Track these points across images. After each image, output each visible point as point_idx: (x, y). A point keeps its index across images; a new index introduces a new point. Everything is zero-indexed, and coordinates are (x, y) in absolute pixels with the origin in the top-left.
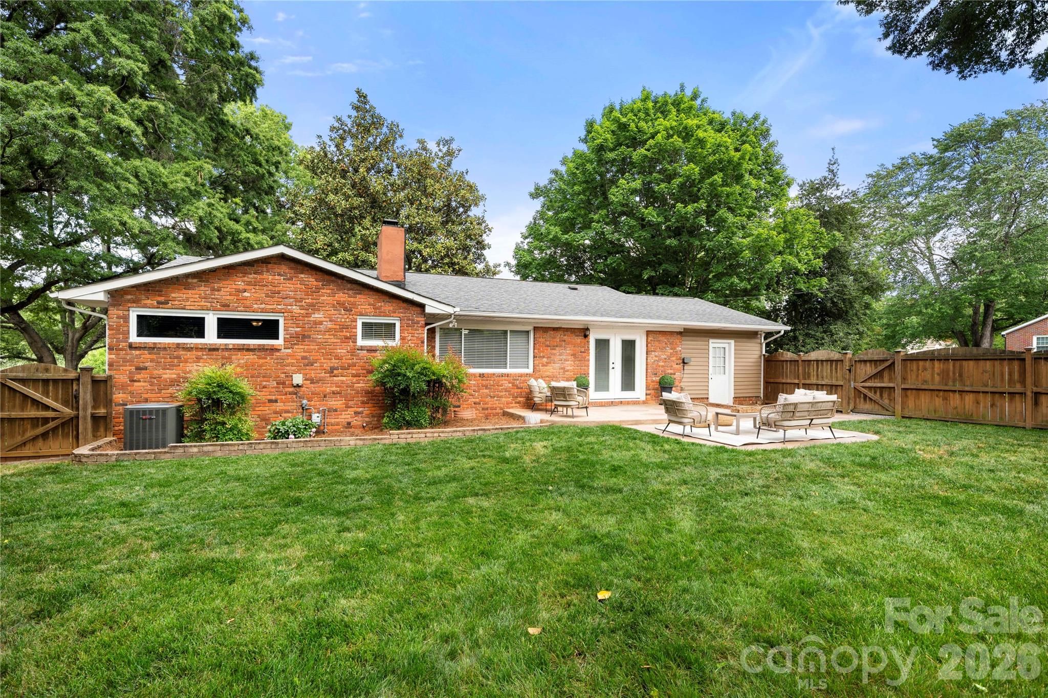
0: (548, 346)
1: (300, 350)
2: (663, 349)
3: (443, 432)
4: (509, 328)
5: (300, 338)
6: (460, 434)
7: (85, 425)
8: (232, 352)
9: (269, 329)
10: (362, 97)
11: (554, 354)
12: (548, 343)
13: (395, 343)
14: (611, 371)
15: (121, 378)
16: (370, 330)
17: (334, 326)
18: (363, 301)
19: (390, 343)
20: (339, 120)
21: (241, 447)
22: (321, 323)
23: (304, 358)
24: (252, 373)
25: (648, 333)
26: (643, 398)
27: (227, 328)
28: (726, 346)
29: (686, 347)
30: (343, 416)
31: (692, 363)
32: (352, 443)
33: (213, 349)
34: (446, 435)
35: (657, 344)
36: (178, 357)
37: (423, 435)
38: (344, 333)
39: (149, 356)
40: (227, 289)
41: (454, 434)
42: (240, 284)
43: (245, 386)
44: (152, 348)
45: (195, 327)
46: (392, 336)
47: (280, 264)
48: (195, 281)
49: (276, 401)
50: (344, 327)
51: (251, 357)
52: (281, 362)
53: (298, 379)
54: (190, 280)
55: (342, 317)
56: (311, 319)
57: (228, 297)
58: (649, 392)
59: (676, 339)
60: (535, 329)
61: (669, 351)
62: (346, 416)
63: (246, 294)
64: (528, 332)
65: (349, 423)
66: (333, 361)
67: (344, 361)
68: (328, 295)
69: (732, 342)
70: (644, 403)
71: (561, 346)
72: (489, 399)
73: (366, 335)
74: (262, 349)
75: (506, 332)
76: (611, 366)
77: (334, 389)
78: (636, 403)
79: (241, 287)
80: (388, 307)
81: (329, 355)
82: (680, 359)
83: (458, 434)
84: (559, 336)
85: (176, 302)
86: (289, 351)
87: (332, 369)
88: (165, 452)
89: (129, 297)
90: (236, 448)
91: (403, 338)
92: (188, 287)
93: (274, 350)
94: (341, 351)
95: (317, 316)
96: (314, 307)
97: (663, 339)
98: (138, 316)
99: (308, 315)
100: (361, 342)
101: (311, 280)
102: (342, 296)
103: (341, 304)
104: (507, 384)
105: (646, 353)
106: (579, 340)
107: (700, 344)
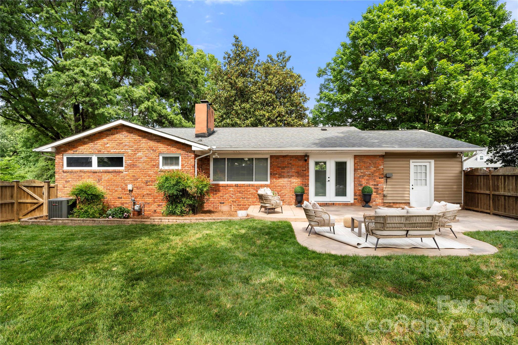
0: (279, 167)
1: (131, 172)
2: (367, 168)
3: (178, 219)
4: (254, 157)
5: (132, 166)
6: (189, 221)
7: (46, 207)
8: (103, 174)
9: (119, 162)
11: (284, 172)
12: (279, 165)
13: (180, 167)
14: (327, 183)
16: (167, 161)
17: (147, 160)
18: (162, 146)
19: (175, 168)
20: (227, 53)
21: (79, 222)
22: (141, 158)
23: (134, 176)
24: (109, 184)
25: (355, 157)
26: (352, 201)
27: (102, 162)
28: (427, 164)
29: (388, 166)
30: (152, 207)
31: (394, 177)
32: (130, 222)
33: (96, 172)
34: (180, 221)
35: (362, 164)
36: (81, 176)
37: (167, 221)
38: (152, 163)
39: (70, 176)
40: (99, 144)
41: (185, 221)
42: (105, 140)
44: (71, 172)
45: (88, 162)
46: (177, 164)
47: (122, 129)
48: (87, 140)
49: (121, 198)
50: (152, 160)
51: (110, 176)
52: (123, 179)
53: (131, 187)
54: (85, 140)
55: (151, 154)
56: (137, 156)
57: (101, 147)
58: (356, 197)
59: (379, 161)
60: (271, 157)
61: (373, 169)
63: (108, 145)
64: (267, 159)
65: (155, 211)
66: (147, 178)
67: (152, 178)
68: (145, 143)
69: (433, 161)
70: (352, 205)
71: (288, 167)
72: (241, 199)
73: (165, 164)
74: (115, 172)
75: (253, 159)
76: (327, 179)
77: (148, 192)
78: (346, 205)
79: (106, 142)
80: (174, 148)
81: (145, 174)
82: (383, 174)
83: (187, 221)
84: (287, 161)
85: (80, 151)
86: (127, 173)
87: (147, 182)
88: (49, 222)
89: (62, 149)
90: (77, 222)
91: (183, 165)
92: (85, 143)
93: (120, 172)
94: (151, 172)
95: (140, 154)
96: (138, 150)
97: (368, 161)
98: (67, 158)
99: (135, 154)
100: (161, 167)
101: (136, 137)
102: (151, 144)
103: (151, 148)
104: (252, 191)
105: (355, 170)
106: (301, 163)
107: (401, 163)
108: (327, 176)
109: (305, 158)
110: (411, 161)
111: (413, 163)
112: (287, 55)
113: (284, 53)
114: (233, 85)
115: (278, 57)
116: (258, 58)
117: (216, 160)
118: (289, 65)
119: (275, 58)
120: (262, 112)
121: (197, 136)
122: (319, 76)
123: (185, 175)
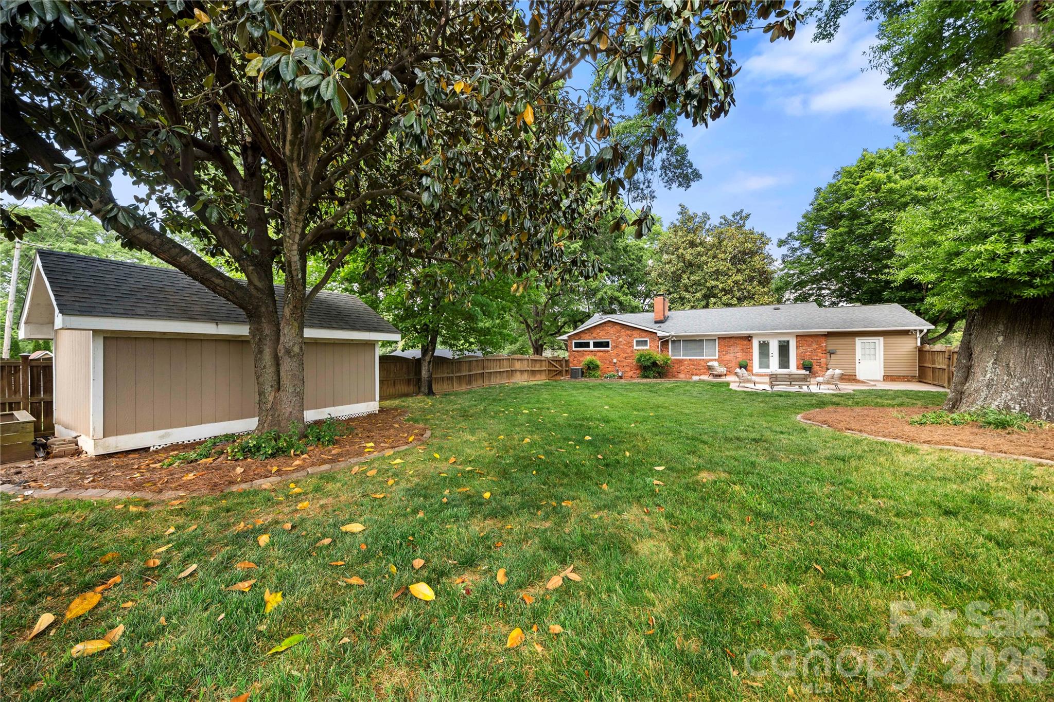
1: (615, 351)
2: (810, 345)
4: (705, 338)
5: (616, 347)
7: (564, 373)
8: (597, 352)
9: (606, 345)
10: (682, 207)
11: (732, 350)
12: (726, 344)
13: (648, 347)
14: (771, 358)
15: (571, 360)
16: (638, 343)
17: (626, 342)
18: (635, 333)
19: (645, 348)
21: (596, 380)
22: (622, 341)
23: (617, 353)
24: (601, 359)
25: (797, 336)
27: (596, 345)
28: (877, 341)
29: (832, 344)
30: (629, 373)
31: (838, 353)
33: (592, 351)
35: (804, 342)
36: (583, 354)
38: (630, 345)
39: (577, 353)
40: (596, 332)
43: (598, 363)
44: (578, 351)
45: (587, 345)
46: (646, 345)
47: (609, 323)
48: (587, 331)
49: (608, 367)
50: (629, 343)
51: (601, 354)
52: (610, 355)
53: (615, 361)
55: (629, 339)
56: (620, 340)
57: (596, 335)
59: (822, 339)
60: (719, 338)
61: (815, 346)
62: (631, 374)
63: (600, 334)
64: (714, 340)
65: (632, 376)
66: (626, 354)
67: (630, 354)
68: (623, 333)
69: (882, 339)
71: (733, 346)
72: (694, 370)
73: (637, 345)
74: (605, 351)
75: (703, 340)
76: (770, 355)
77: (626, 364)
79: (600, 331)
80: (644, 334)
81: (625, 352)
82: (826, 350)
84: (732, 341)
85: (583, 338)
86: (612, 351)
87: (626, 357)
88: (579, 380)
89: (572, 337)
91: (651, 346)
92: (586, 333)
93: (608, 351)
94: (628, 351)
95: (622, 339)
96: (619, 337)
97: (810, 339)
98: (575, 342)
99: (618, 339)
100: (635, 347)
101: (618, 327)
102: (628, 332)
103: (628, 335)
104: (703, 364)
105: (797, 347)
106: (745, 342)
107: (846, 341)
108: (771, 352)
109: (749, 338)
110: (857, 339)
111: (859, 341)
112: (744, 214)
113: (742, 211)
114: (681, 257)
115: (733, 216)
116: (708, 222)
117: (673, 342)
118: (748, 226)
119: (730, 217)
120: (714, 283)
121: (656, 322)
122: (780, 246)
123: (652, 352)
